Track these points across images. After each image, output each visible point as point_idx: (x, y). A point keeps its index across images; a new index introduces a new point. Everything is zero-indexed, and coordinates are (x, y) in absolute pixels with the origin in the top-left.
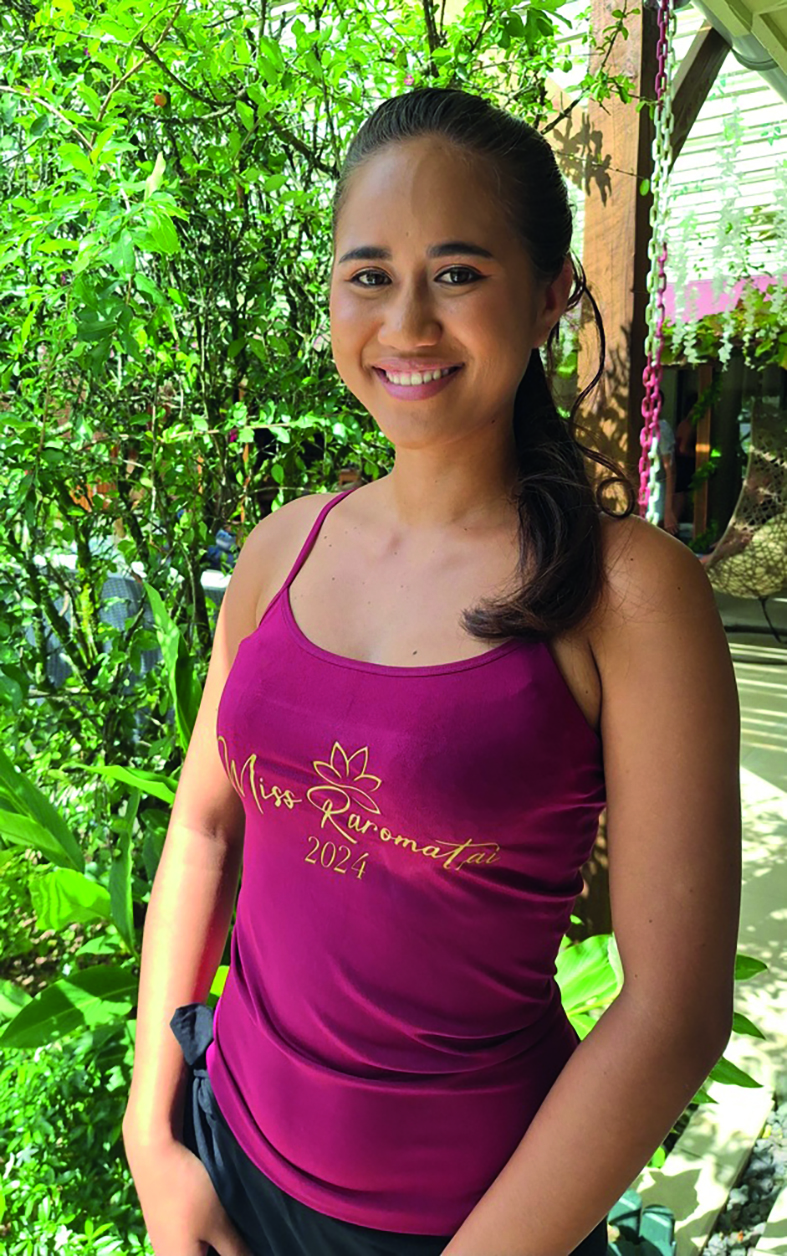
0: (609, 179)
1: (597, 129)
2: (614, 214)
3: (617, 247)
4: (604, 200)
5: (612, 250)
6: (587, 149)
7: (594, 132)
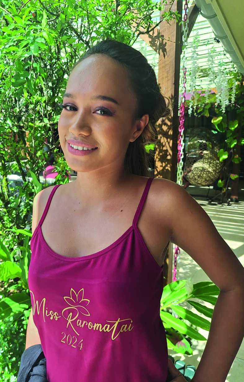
0: (166, 50)
1: (162, 34)
2: (168, 60)
3: (169, 71)
4: (164, 56)
5: (167, 71)
6: (159, 41)
7: (161, 35)
